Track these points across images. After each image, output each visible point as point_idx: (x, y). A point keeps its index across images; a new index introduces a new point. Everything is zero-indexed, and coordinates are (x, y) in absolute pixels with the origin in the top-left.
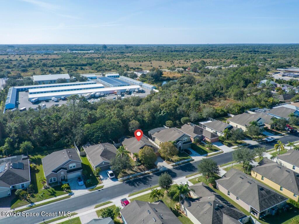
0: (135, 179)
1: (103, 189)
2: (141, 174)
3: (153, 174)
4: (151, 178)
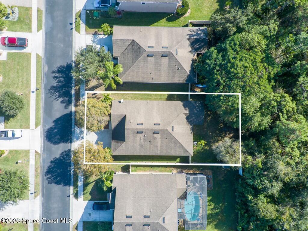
0: (74, 82)
1: (72, 29)
2: (81, 95)
3: (71, 112)
4: (62, 102)
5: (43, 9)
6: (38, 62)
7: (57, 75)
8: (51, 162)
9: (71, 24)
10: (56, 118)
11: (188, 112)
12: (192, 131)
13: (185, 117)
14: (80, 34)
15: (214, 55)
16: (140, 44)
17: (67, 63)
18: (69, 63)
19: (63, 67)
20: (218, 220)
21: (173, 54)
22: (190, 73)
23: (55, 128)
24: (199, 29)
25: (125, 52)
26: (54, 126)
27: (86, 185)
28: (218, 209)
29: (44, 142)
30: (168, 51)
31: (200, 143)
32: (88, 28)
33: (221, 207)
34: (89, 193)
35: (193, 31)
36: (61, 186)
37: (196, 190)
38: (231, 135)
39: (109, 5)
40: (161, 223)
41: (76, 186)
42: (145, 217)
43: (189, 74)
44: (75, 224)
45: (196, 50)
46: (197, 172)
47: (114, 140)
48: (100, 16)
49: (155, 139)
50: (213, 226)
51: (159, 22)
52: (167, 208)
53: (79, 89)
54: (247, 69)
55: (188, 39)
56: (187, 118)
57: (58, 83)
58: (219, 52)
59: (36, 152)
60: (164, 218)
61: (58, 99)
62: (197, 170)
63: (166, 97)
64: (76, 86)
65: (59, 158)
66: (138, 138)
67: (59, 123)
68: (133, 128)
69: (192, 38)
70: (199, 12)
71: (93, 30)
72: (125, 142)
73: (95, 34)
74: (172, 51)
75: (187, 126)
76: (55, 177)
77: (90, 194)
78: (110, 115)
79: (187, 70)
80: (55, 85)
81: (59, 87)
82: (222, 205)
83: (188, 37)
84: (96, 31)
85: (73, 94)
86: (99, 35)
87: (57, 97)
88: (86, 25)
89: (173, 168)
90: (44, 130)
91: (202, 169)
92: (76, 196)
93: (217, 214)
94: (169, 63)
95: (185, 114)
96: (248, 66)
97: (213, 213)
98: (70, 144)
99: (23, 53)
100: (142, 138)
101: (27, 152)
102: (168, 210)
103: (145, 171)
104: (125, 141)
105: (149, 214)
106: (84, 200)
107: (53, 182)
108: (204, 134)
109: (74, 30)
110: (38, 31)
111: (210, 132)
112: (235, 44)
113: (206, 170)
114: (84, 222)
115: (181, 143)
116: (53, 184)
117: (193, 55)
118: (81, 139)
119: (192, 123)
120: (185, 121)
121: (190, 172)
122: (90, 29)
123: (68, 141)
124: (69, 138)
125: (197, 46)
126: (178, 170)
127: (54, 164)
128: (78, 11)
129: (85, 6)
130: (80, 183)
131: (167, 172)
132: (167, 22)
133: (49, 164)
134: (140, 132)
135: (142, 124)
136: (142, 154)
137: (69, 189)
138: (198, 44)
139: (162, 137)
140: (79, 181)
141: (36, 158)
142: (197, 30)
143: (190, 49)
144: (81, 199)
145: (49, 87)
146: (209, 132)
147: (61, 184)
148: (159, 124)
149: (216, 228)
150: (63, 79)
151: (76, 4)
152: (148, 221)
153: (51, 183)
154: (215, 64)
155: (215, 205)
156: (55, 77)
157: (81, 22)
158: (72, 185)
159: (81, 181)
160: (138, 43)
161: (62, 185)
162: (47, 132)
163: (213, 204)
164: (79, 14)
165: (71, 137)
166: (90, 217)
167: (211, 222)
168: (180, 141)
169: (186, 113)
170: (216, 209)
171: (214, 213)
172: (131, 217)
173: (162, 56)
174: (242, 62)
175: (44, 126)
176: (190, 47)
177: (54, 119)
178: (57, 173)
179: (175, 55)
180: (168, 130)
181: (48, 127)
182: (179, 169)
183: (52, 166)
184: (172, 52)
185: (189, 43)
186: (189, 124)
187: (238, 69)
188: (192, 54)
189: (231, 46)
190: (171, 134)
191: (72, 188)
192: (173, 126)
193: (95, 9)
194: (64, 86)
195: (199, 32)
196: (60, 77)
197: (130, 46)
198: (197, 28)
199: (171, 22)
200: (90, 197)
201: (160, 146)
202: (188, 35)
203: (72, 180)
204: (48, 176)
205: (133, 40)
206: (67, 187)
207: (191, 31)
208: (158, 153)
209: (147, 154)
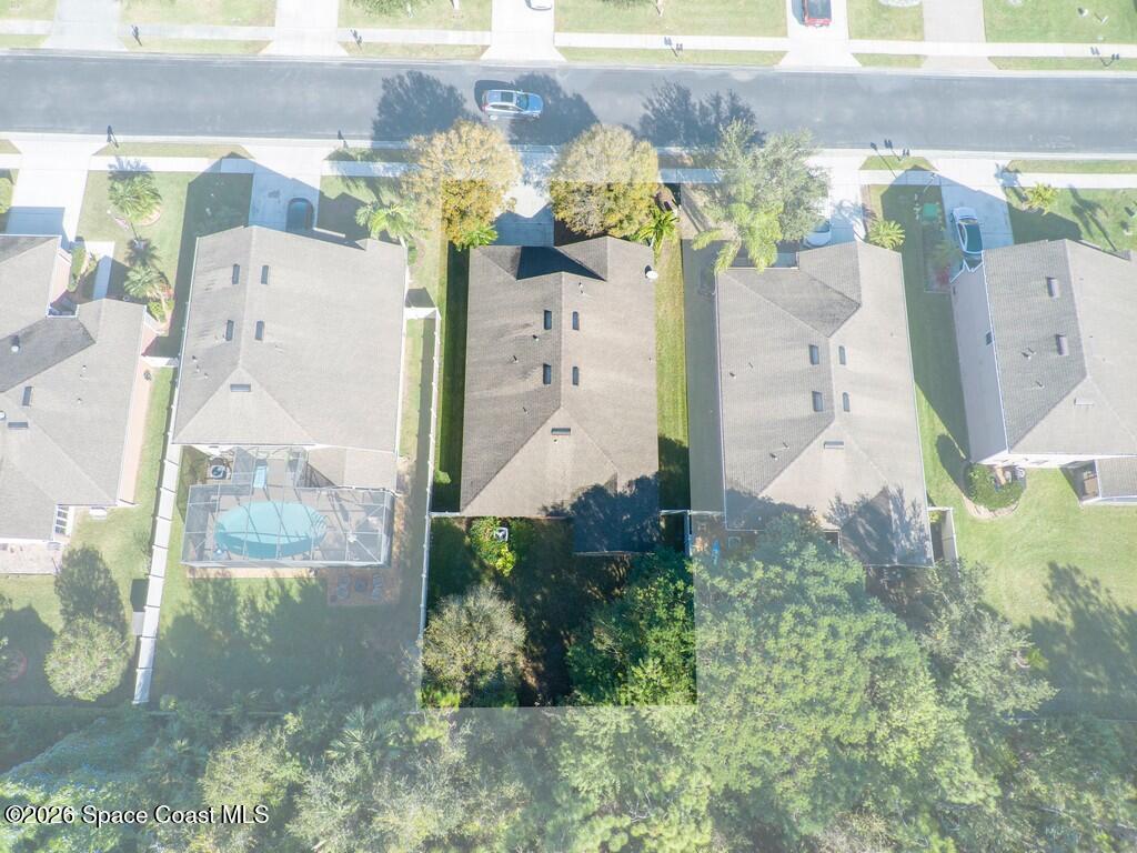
0: (705, 151)
1: (874, 146)
2: (666, 170)
5: (925, 70)
6: (763, 54)
7: (724, 106)
8: (451, 89)
9: (889, 145)
10: (590, 103)
11: (619, 490)
12: (551, 510)
13: (602, 484)
14: (861, 169)
15: (835, 571)
16: (848, 322)
17: (764, 134)
18: (765, 138)
19: (750, 123)
20: (207, 627)
21: (826, 431)
22: (760, 502)
23: (557, 99)
24: (926, 538)
25: (817, 284)
26: (565, 96)
27: (373, 183)
28: (251, 627)
29: (514, 70)
30: (836, 411)
31: (505, 550)
32: (882, 192)
33: (258, 640)
34: (347, 191)
35: (916, 515)
36: (375, 114)
37: (331, 542)
38: (531, 681)
39: (964, 248)
40: (233, 379)
41: (369, 157)
42: (260, 325)
43: (760, 497)
44: (246, 152)
45: (849, 527)
46: (394, 549)
47: (520, 251)
48: (925, 223)
49: (525, 374)
50: (189, 609)
51: (932, 411)
52: (281, 405)
53: (683, 166)
54: (798, 671)
55: (884, 492)
56: (597, 492)
57: (701, 109)
58: (850, 588)
59: (485, 48)
60: (248, 387)
61: (651, 108)
62: (404, 546)
63: (667, 436)
64: (694, 156)
65: (464, 110)
66: (527, 318)
67: (575, 111)
68: (563, 297)
69: (891, 507)
70: (986, 552)
71: (876, 206)
72: (513, 279)
73: (866, 213)
74: (836, 423)
75: (570, 490)
76: (405, 97)
77: (344, 196)
78: (605, 233)
79: (771, 487)
80: (693, 99)
81: (687, 109)
82: (263, 643)
83: (893, 490)
84: (873, 214)
85: (667, 148)
86: (864, 222)
87: (657, 105)
88: (891, 185)
89: (415, 459)
90: (553, 70)
91: (405, 564)
92: (339, 157)
93: (231, 624)
94: (793, 421)
95: (613, 483)
96: (811, 676)
97: (239, 609)
98: (509, 139)
99: (785, 17)
100: (529, 332)
101: (486, 25)
102: (276, 404)
103: (411, 364)
104: (519, 277)
105: (266, 338)
106: (323, 178)
107: (388, 92)
108: (539, 573)
109: (871, 152)
110: (856, 55)
111: (543, 594)
112: (885, 642)
113: (400, 582)
114: (250, 176)
115: (509, 465)
116: (381, 93)
117: (828, 512)
118: (523, 169)
119: (578, 513)
120: (588, 482)
121: (396, 519)
122: (879, 198)
123: (517, 134)
124: (527, 139)
125: (863, 527)
126: (407, 478)
127: (445, 95)
128: (934, 163)
129: (952, 184)
130: (379, 168)
131: (403, 441)
132: (936, 439)
133: (445, 82)
134: (548, 320)
135: (576, 327)
136: (470, 341)
137: (362, 138)
138: (870, 529)
139: (531, 396)
140: (387, 165)
141: (465, 49)
142: (921, 530)
143: (850, 499)
144: (329, 170)
145: (683, 84)
146: (545, 590)
147: (379, 115)
148: (576, 382)
149: (177, 620)
150: (713, 121)
151: (954, 157)
152: (244, 332)
153: (384, 87)
154: (803, 573)
155: (267, 616)
156: (718, 100)
157: (899, 172)
158: (377, 146)
159: (387, 169)
160: (852, 317)
161: (378, 118)
162: (547, 77)
163: (273, 606)
164: (923, 166)
165: (530, 142)
166: (266, 193)
167: (203, 599)
168: (517, 461)
169: (616, 484)
170: (252, 622)
171: (235, 614)
172: (264, 281)
173: (815, 394)
174: (821, 654)
175: (564, 70)
176: (858, 499)
177: (587, 98)
178: (416, 102)
179: (822, 438)
180: (556, 413)
181: (561, 80)
182: (412, 480)
183: (439, 91)
184: (832, 425)
185: (869, 498)
186: (576, 500)
187: (795, 639)
188: (833, 509)
189: (878, 629)
190: (543, 423)
191: (366, 145)
192: (569, 430)
193: (947, 213)
194: (690, 124)
195: (913, 533)
196: (718, 113)
197: (837, 297)
198: (928, 531)
199: (935, 451)
200: (332, 194)
201: (499, 394)
202: (900, 492)
203: (390, 146)
204: (407, 81)
205: (859, 306)
206: (369, 132)
207: (913, 505)
208: (472, 393)
209: (471, 358)
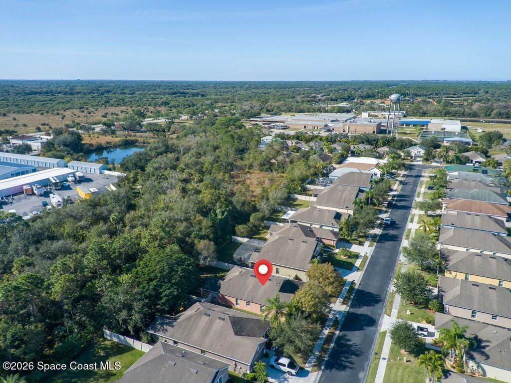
0: (329, 353)
2: (324, 339)
3: (340, 331)
4: (349, 340)
7: (348, 364)
8: (373, 306)
18: (328, 370)
19: (337, 369)
23: (363, 325)
26: (364, 327)
29: (379, 319)
36: (367, 291)
41: (352, 287)
44: (359, 271)
53: (324, 345)
59: (389, 316)
64: (327, 349)
65: (364, 306)
76: (372, 297)
81: (349, 353)
90: (377, 327)
92: (353, 283)
98: (350, 311)
106: (346, 279)
114: (351, 270)
116: (375, 294)
123: (351, 313)
124: (349, 315)
127: (371, 304)
133: (376, 305)
137: (359, 288)
140: (347, 289)
141: (389, 312)
144: (349, 281)
145: (362, 357)
153: (377, 295)
156: (352, 363)
158: (355, 289)
160: (232, 328)
161: (365, 291)
162: (374, 325)
165: (347, 315)
166: (345, 271)
175: (376, 331)
177: (362, 331)
178: (369, 298)
181: (372, 328)
183: (373, 303)
196: (345, 361)
204: (379, 299)
206: (361, 289)
